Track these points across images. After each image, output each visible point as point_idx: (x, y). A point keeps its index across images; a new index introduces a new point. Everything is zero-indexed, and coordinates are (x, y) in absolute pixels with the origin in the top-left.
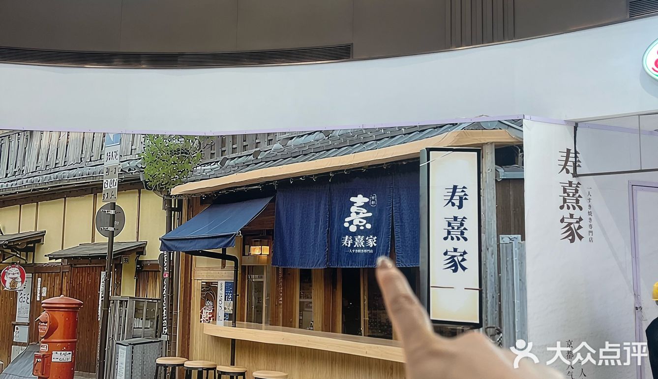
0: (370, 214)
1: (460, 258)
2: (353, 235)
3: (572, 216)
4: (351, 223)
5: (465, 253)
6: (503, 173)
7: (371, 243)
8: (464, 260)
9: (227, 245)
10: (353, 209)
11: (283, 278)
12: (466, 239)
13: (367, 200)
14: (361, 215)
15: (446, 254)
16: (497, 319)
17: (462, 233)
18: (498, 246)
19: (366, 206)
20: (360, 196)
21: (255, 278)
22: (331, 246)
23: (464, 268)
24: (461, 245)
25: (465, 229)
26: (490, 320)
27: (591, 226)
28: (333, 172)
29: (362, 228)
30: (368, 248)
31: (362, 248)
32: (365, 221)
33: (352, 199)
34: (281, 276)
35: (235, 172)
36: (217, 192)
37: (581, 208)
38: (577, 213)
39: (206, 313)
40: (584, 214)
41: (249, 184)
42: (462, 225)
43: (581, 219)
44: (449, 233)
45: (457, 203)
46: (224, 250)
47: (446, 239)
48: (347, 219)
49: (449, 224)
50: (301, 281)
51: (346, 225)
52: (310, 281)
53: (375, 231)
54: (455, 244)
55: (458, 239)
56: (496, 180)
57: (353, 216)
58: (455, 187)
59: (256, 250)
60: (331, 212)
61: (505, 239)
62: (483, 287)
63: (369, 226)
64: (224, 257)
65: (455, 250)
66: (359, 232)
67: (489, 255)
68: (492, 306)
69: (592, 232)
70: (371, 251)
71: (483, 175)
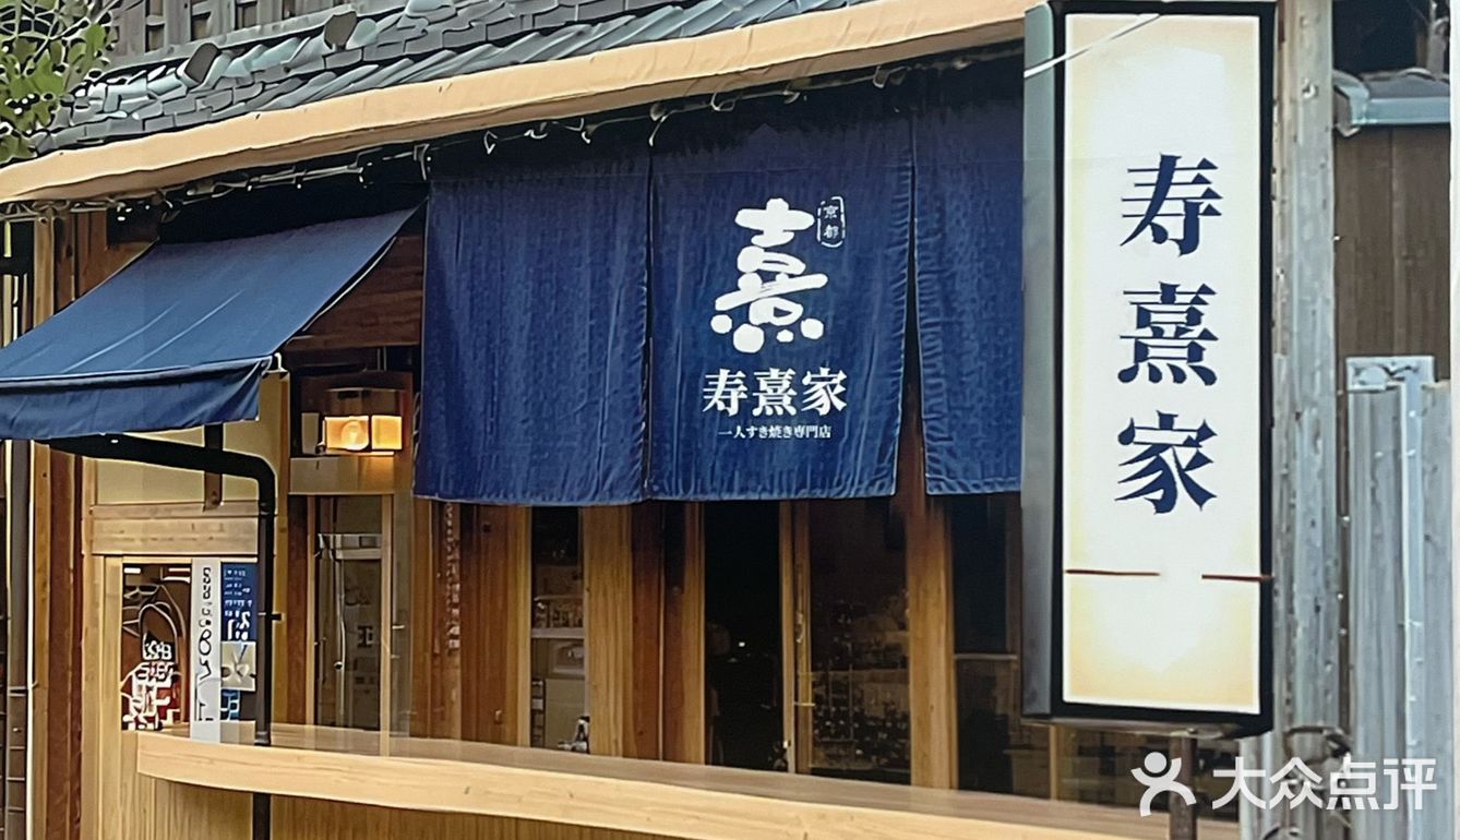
0: (819, 281)
1: (1186, 455)
2: (749, 365)
4: (740, 315)
5: (1205, 432)
6: (1368, 103)
7: (825, 396)
8: (1199, 461)
9: (226, 412)
10: (749, 259)
11: (464, 544)
12: (1208, 377)
13: (804, 220)
14: (783, 284)
15: (1127, 437)
16: (1333, 698)
17: (1195, 353)
18: (1341, 403)
19: (801, 245)
20: (777, 206)
21: (345, 546)
22: (658, 413)
23: (1200, 496)
24: (1190, 402)
25: (1206, 335)
26: (1304, 700)
28: (664, 105)
29: (785, 337)
30: (812, 417)
31: (786, 419)
32: (797, 310)
33: (746, 218)
34: (453, 536)
35: (250, 105)
36: (177, 193)
39: (147, 691)
41: (313, 157)
42: (1194, 317)
44: (1141, 352)
45: (1176, 229)
46: (214, 434)
47: (1127, 376)
48: (725, 302)
49: (1143, 318)
50: (538, 558)
51: (721, 324)
52: (574, 555)
53: (838, 351)
54: (1166, 396)
55: (1179, 376)
56: (1336, 134)
57: (749, 286)
58: (1168, 165)
59: (346, 434)
60: (655, 273)
61: (1369, 372)
62: (1278, 570)
63: (813, 329)
64: (213, 461)
65: (1166, 422)
66: (773, 353)
67: (1303, 440)
68: (1313, 644)
70: (825, 432)
71: (1284, 113)
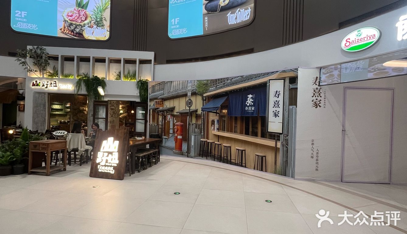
0: (253, 100)
1: (277, 113)
2: (248, 106)
3: (317, 99)
4: (248, 103)
5: (279, 112)
6: (292, 86)
7: (253, 109)
8: (278, 114)
9: (217, 110)
10: (248, 99)
11: (231, 119)
12: (279, 107)
13: (252, 96)
14: (251, 101)
15: (273, 112)
16: (287, 132)
17: (278, 105)
18: (289, 109)
19: (252, 98)
20: (250, 95)
21: (224, 119)
22: (242, 110)
23: (278, 116)
24: (278, 109)
25: (279, 104)
26: (285, 132)
27: (325, 103)
29: (250, 104)
30: (252, 110)
31: (250, 110)
32: (251, 102)
33: (248, 96)
34: (230, 118)
35: (219, 89)
36: (215, 95)
37: (321, 97)
38: (319, 98)
39: (213, 128)
40: (322, 99)
41: (222, 92)
42: (278, 103)
43: (321, 100)
44: (274, 105)
45: (277, 96)
46: (216, 111)
47: (273, 107)
48: (247, 102)
49: (275, 103)
50: (235, 120)
51: (246, 104)
52: (237, 120)
53: (254, 105)
54: (276, 109)
55: (277, 107)
56: (289, 89)
57: (248, 100)
58: (277, 91)
59: (224, 111)
60: (242, 99)
61: (291, 107)
62: (284, 123)
63: (252, 104)
64: (216, 113)
65: (276, 111)
66: (250, 106)
67: (286, 112)
68: (286, 128)
69: (325, 105)
70: (253, 111)
71: (285, 87)
